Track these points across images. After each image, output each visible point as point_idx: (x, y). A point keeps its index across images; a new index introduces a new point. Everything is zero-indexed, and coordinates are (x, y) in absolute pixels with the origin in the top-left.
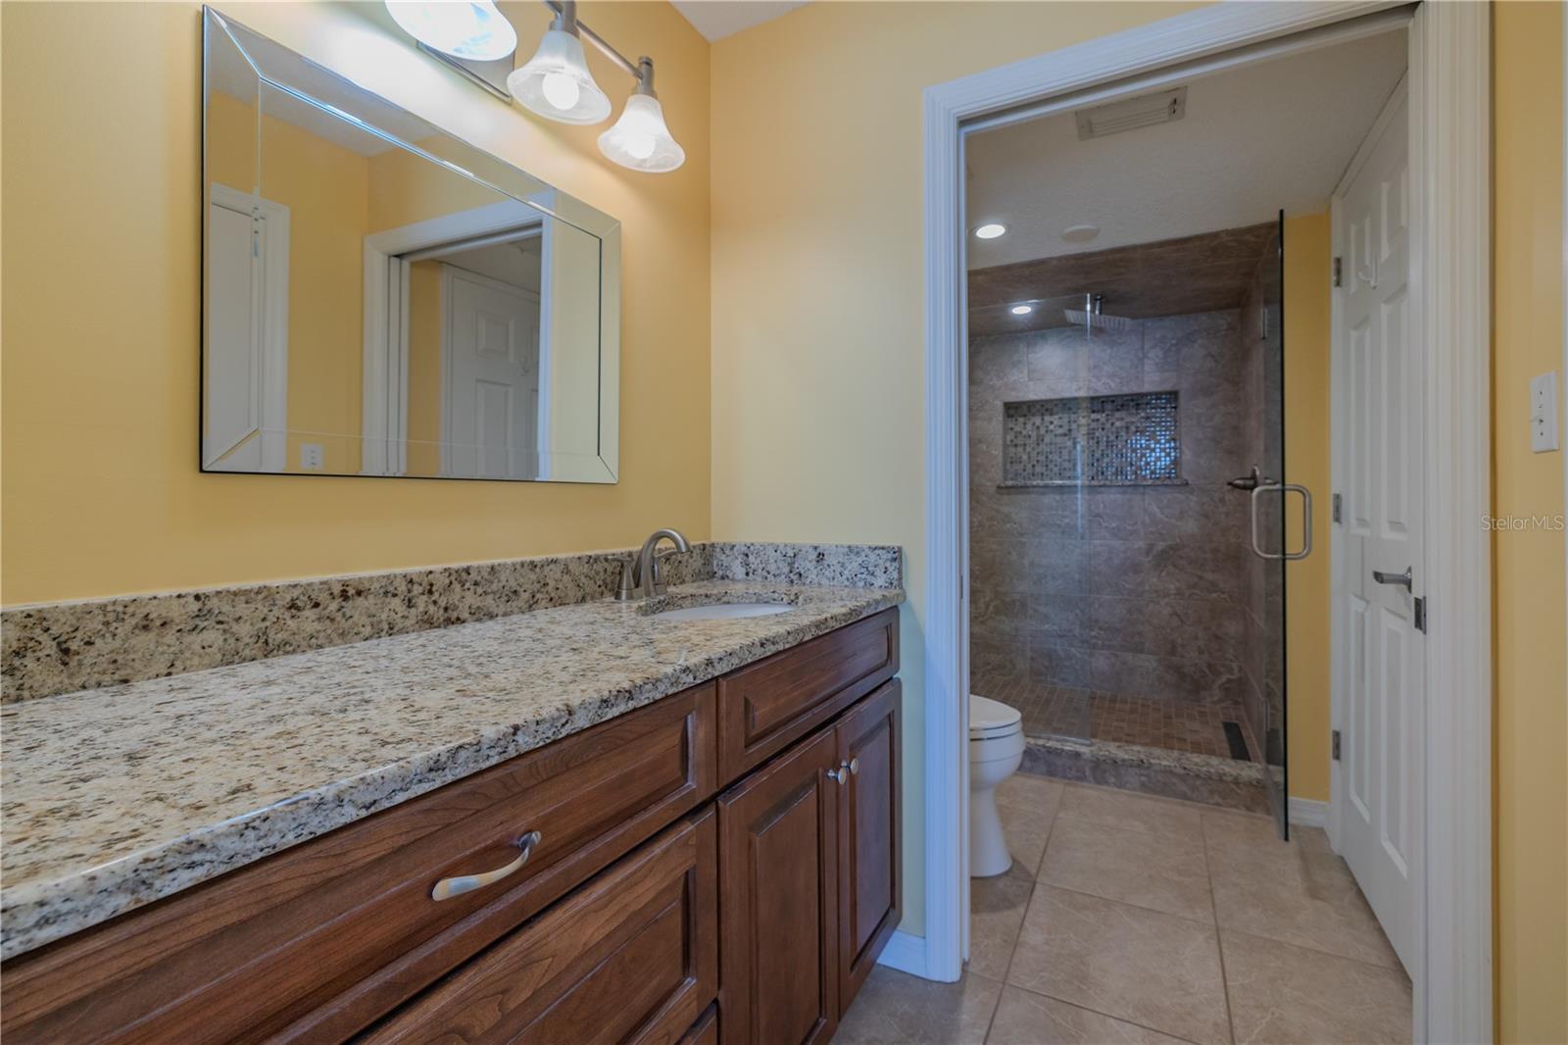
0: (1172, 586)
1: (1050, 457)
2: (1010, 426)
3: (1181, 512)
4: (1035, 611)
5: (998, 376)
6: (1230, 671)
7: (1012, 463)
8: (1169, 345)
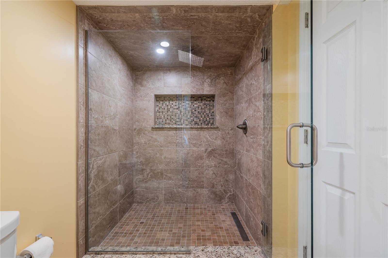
0: (213, 164)
1: (172, 116)
2: (157, 104)
3: (216, 138)
4: (166, 176)
5: (152, 84)
6: (231, 192)
7: (158, 119)
8: (212, 78)
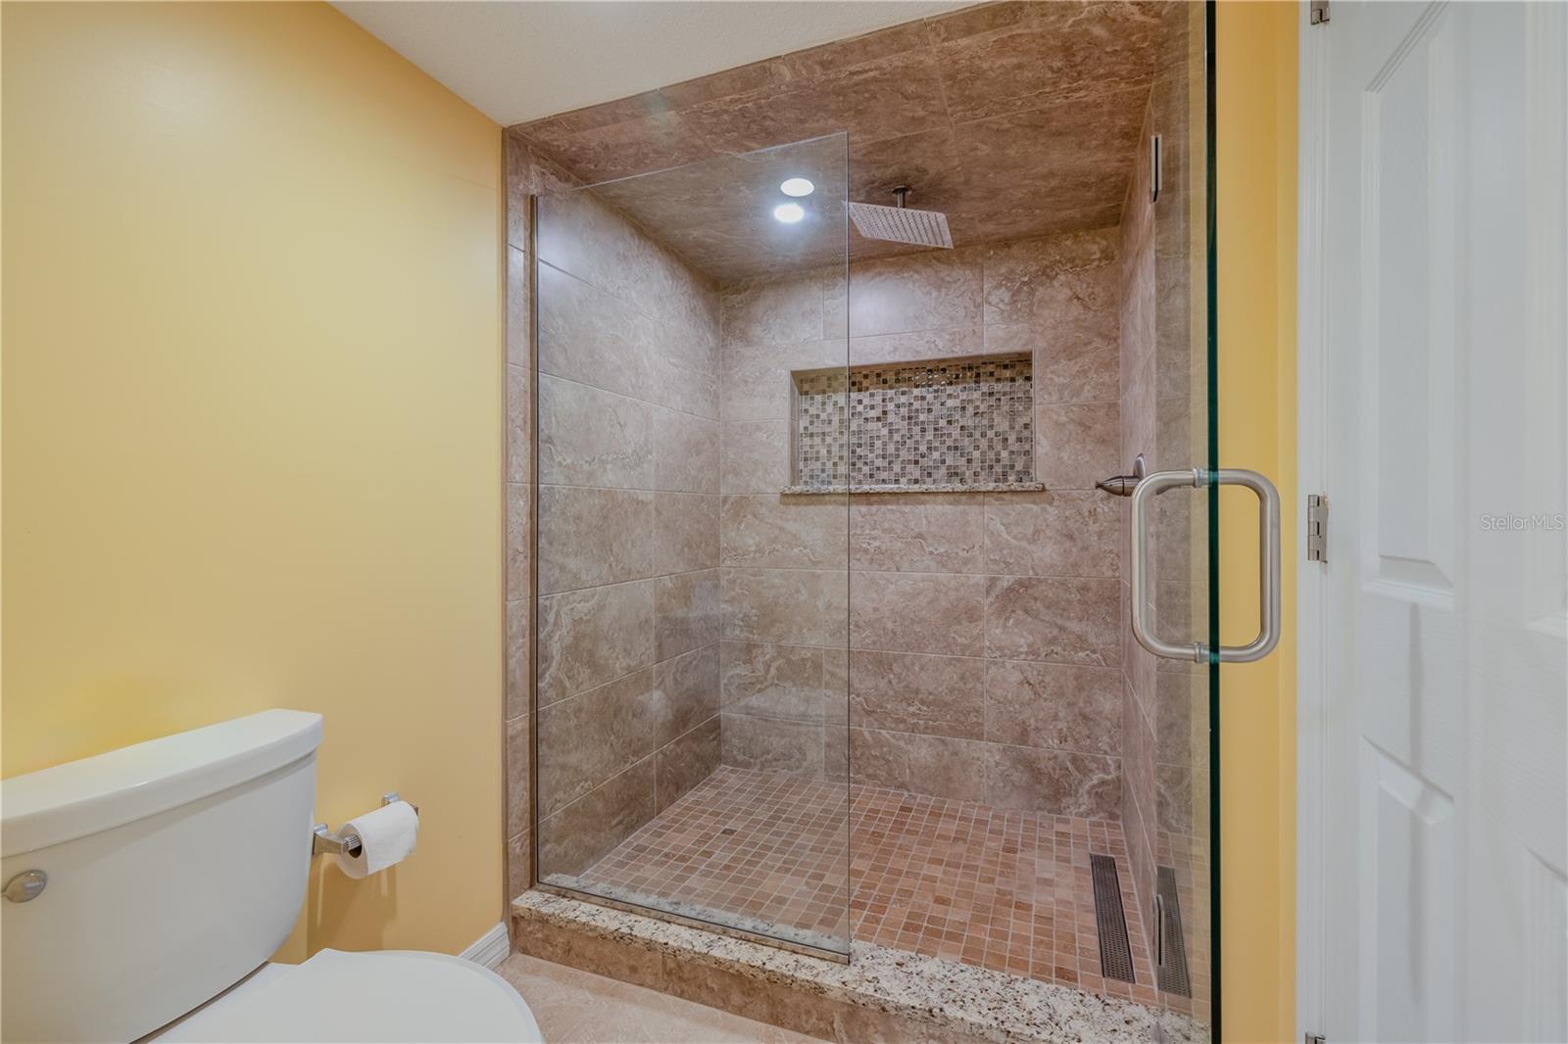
0: (1023, 641)
1: (858, 450)
2: (804, 406)
3: (1037, 532)
4: (833, 675)
5: (783, 333)
6: (1105, 769)
7: (806, 459)
8: (1018, 284)
